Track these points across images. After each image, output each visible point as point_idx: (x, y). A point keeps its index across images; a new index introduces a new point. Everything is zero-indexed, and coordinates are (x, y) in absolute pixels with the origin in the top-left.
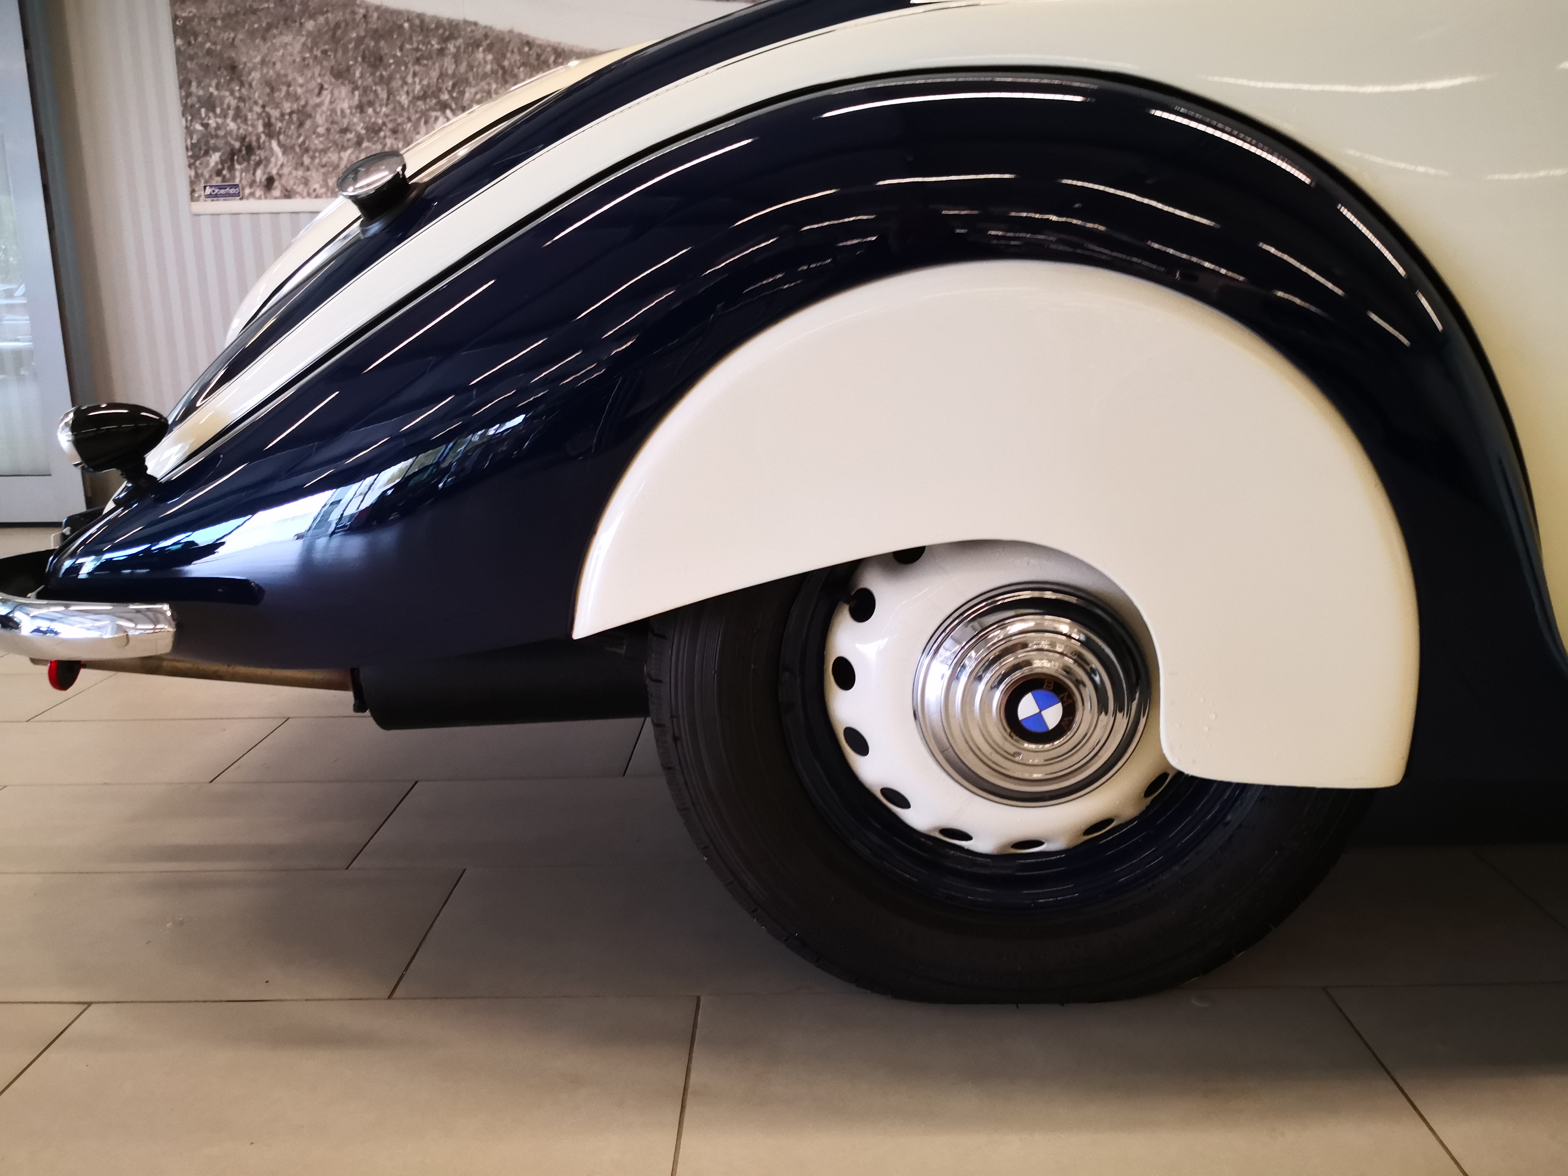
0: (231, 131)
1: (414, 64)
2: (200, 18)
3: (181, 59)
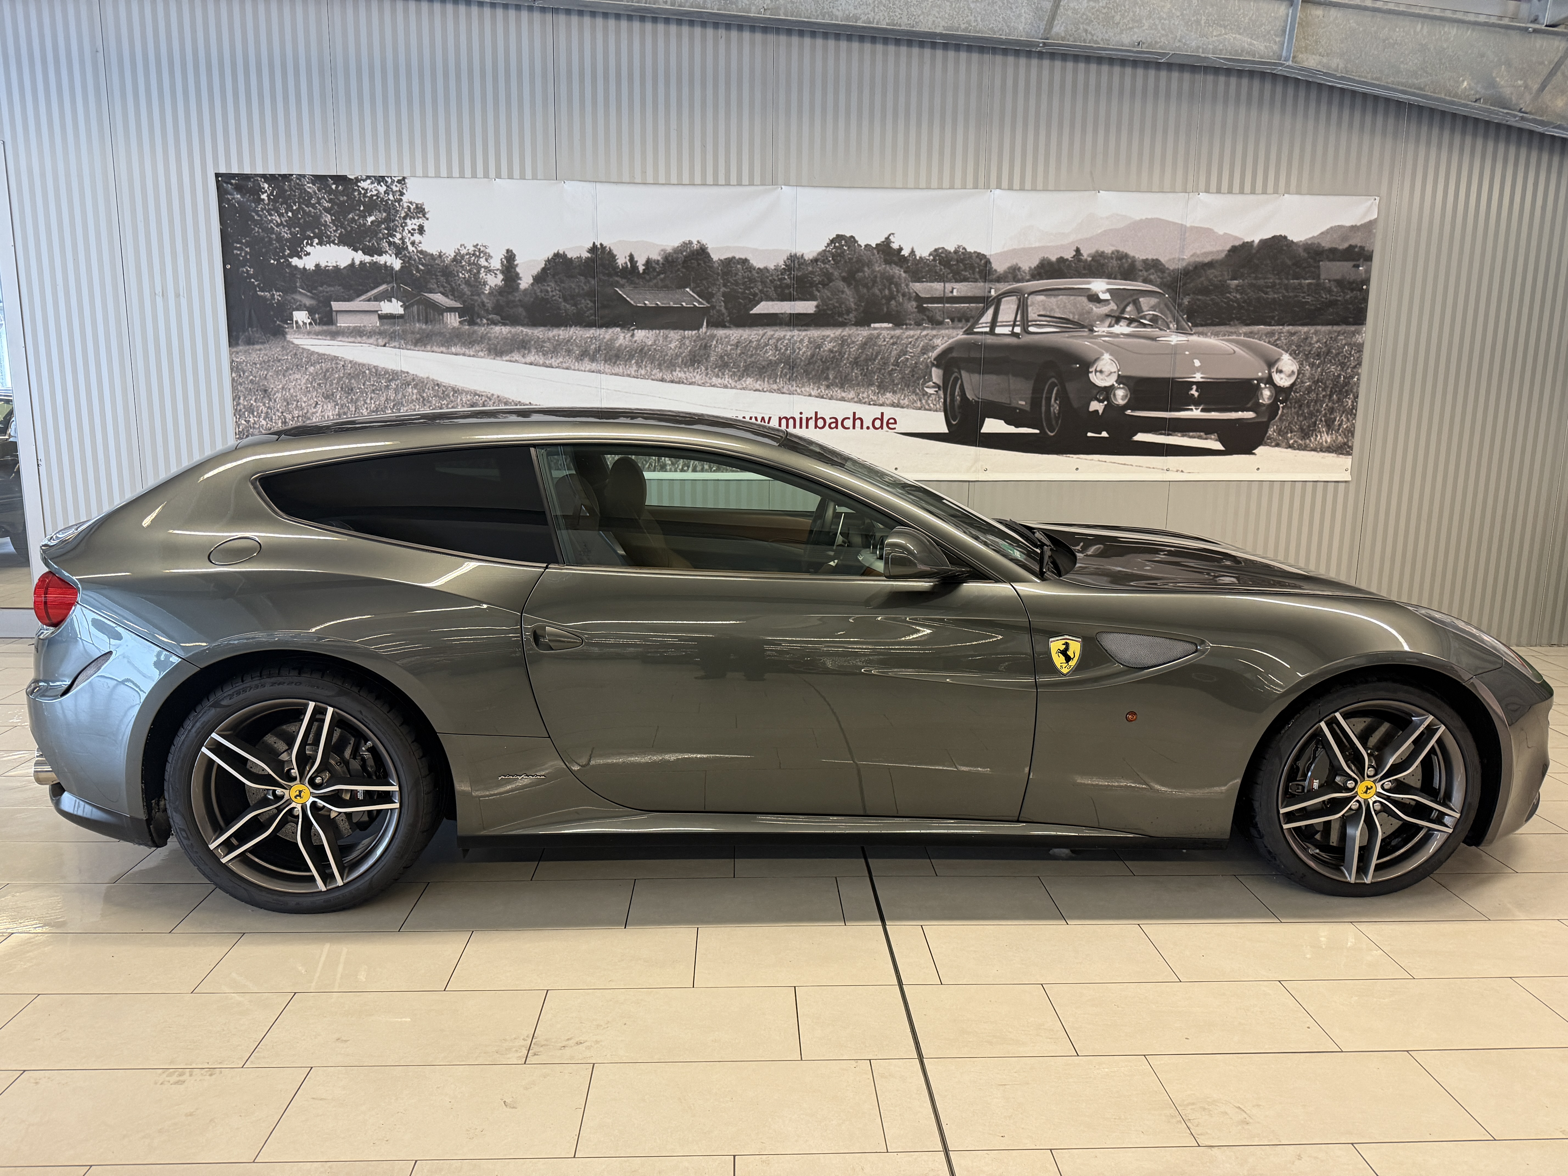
0: (263, 425)
1: (371, 393)
2: (247, 362)
3: (235, 384)
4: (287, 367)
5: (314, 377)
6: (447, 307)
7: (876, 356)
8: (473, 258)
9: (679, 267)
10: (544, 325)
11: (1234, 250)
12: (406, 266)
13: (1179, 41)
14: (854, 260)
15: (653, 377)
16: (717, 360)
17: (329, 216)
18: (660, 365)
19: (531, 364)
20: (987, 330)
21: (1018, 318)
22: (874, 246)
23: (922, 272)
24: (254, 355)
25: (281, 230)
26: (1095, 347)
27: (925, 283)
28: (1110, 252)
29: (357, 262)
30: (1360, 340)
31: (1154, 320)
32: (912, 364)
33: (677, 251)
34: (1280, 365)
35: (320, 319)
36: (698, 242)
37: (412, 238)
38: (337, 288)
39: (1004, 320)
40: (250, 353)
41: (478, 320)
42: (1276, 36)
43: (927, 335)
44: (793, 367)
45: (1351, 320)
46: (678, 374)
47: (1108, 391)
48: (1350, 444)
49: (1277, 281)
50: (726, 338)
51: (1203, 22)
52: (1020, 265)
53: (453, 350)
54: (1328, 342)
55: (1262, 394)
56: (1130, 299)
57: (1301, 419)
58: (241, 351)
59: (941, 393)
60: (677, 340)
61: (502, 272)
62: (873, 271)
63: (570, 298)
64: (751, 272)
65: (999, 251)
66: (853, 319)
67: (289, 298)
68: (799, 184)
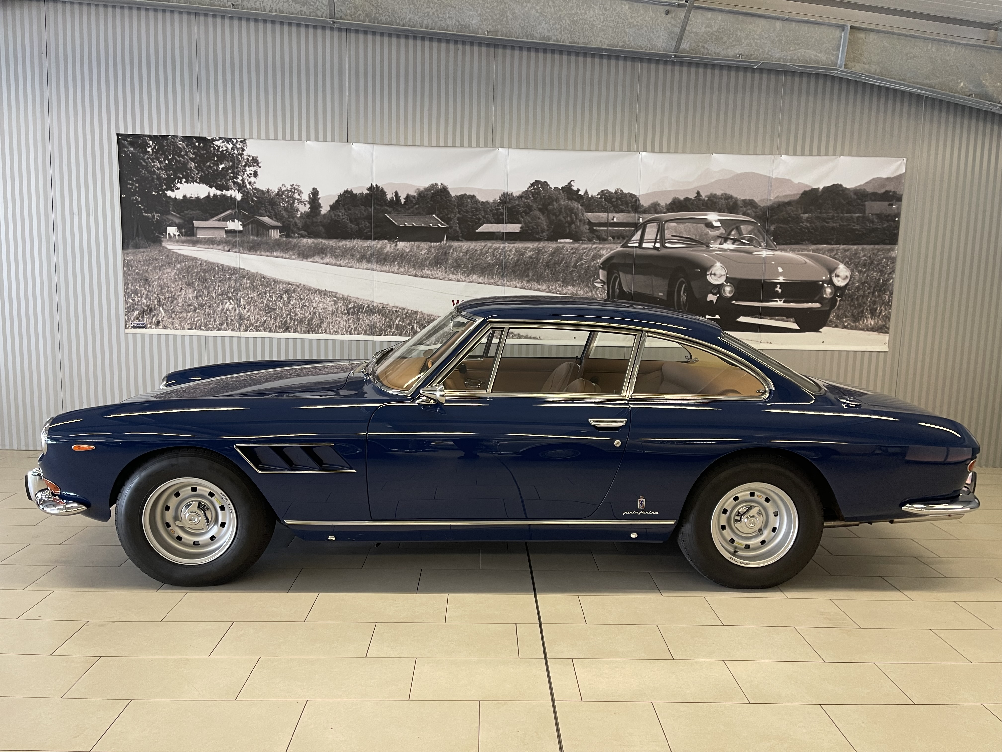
0: (144, 303)
1: (219, 283)
2: (134, 261)
3: (126, 275)
4: (162, 265)
5: (180, 271)
6: (272, 226)
7: (561, 262)
8: (290, 193)
9: (429, 200)
10: (337, 238)
11: (805, 193)
12: (245, 198)
13: (767, 54)
14: (547, 197)
15: (409, 273)
16: (453, 263)
17: (193, 164)
18: (414, 265)
19: (327, 264)
20: (637, 245)
21: (658, 238)
22: (560, 188)
23: (593, 206)
24: (139, 256)
25: (160, 172)
26: (710, 258)
27: (595, 214)
28: (720, 194)
29: (212, 195)
30: (894, 255)
31: (750, 240)
32: (585, 267)
33: (427, 190)
34: (838, 271)
35: (186, 232)
36: (442, 184)
37: (250, 180)
38: (198, 212)
39: (649, 238)
40: (136, 255)
41: (292, 235)
42: (834, 50)
43: (596, 247)
44: (505, 268)
45: (887, 241)
46: (427, 272)
47: (719, 288)
48: (887, 326)
49: (836, 215)
50: (459, 248)
51: (783, 41)
52: (659, 202)
53: (275, 254)
54: (871, 256)
55: (825, 291)
57: (853, 308)
58: (130, 253)
59: (605, 287)
60: (426, 249)
61: (309, 203)
62: (560, 205)
63: (355, 220)
64: (477, 204)
65: (645, 193)
66: (546, 236)
67: (164, 217)
68: (510, 147)
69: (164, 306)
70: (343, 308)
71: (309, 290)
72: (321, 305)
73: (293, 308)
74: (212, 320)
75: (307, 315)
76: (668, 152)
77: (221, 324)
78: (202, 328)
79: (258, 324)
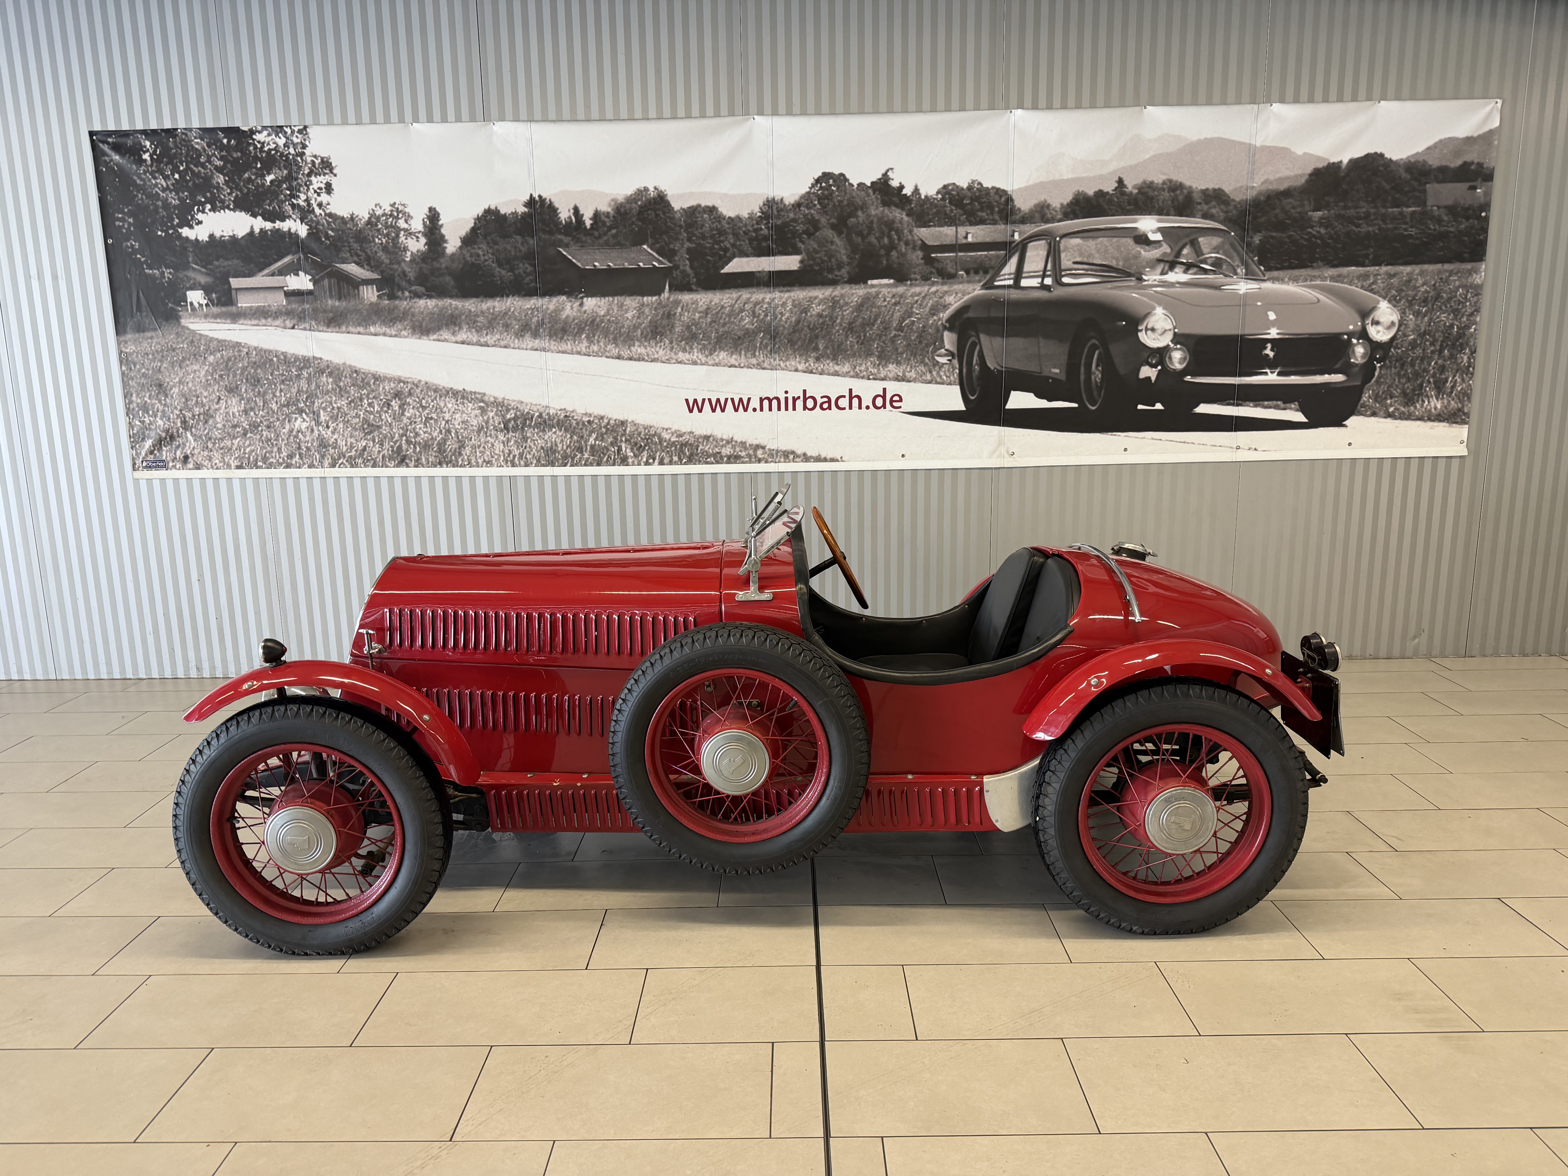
0: (160, 426)
1: (280, 384)
2: (137, 353)
3: (125, 379)
4: (183, 357)
5: (215, 367)
6: (363, 280)
7: (876, 320)
8: (390, 220)
9: (634, 219)
10: (476, 296)
11: (1317, 173)
12: (313, 233)
14: (845, 203)
15: (608, 354)
16: (683, 331)
17: (222, 177)
18: (615, 339)
19: (463, 343)
20: (1011, 282)
21: (1049, 267)
22: (869, 184)
23: (928, 215)
24: (145, 344)
25: (167, 195)
26: (1145, 299)
27: (932, 228)
28: (1160, 181)
29: (257, 230)
30: (1478, 281)
31: (1217, 264)
32: (919, 328)
33: (631, 200)
34: (1377, 315)
35: (218, 299)
36: (655, 188)
37: (319, 199)
38: (235, 261)
39: (1032, 269)
40: (140, 343)
41: (400, 293)
43: (937, 291)
44: (775, 338)
45: (1466, 255)
46: (638, 349)
47: (1162, 354)
48: (1466, 411)
49: (1372, 211)
50: (693, 304)
52: (1050, 200)
53: (372, 329)
54: (1437, 285)
55: (1353, 351)
56: (1187, 240)
57: (1403, 381)
58: (130, 340)
59: (956, 362)
60: (635, 309)
61: (425, 235)
62: (869, 216)
63: (505, 262)
64: (720, 222)
65: (1023, 185)
66: (846, 276)
67: (181, 275)
68: (775, 113)
69: (193, 430)
70: (497, 419)
71: (435, 391)
72: (457, 416)
73: (411, 424)
74: (275, 449)
75: (435, 434)
76: (1064, 107)
77: (291, 456)
78: (260, 464)
79: (353, 453)
